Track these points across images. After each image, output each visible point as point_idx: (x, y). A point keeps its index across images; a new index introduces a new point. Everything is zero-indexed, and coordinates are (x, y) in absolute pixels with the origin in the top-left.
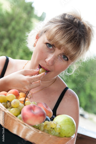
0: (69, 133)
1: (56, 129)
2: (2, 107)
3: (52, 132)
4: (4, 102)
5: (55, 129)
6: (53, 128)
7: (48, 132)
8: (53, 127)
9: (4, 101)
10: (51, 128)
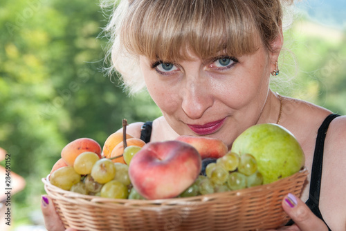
0: (285, 162)
1: (243, 167)
2: (73, 198)
3: (238, 182)
4: (76, 184)
5: (239, 169)
6: (236, 170)
7: (228, 187)
8: (234, 169)
9: (73, 182)
10: (231, 172)
